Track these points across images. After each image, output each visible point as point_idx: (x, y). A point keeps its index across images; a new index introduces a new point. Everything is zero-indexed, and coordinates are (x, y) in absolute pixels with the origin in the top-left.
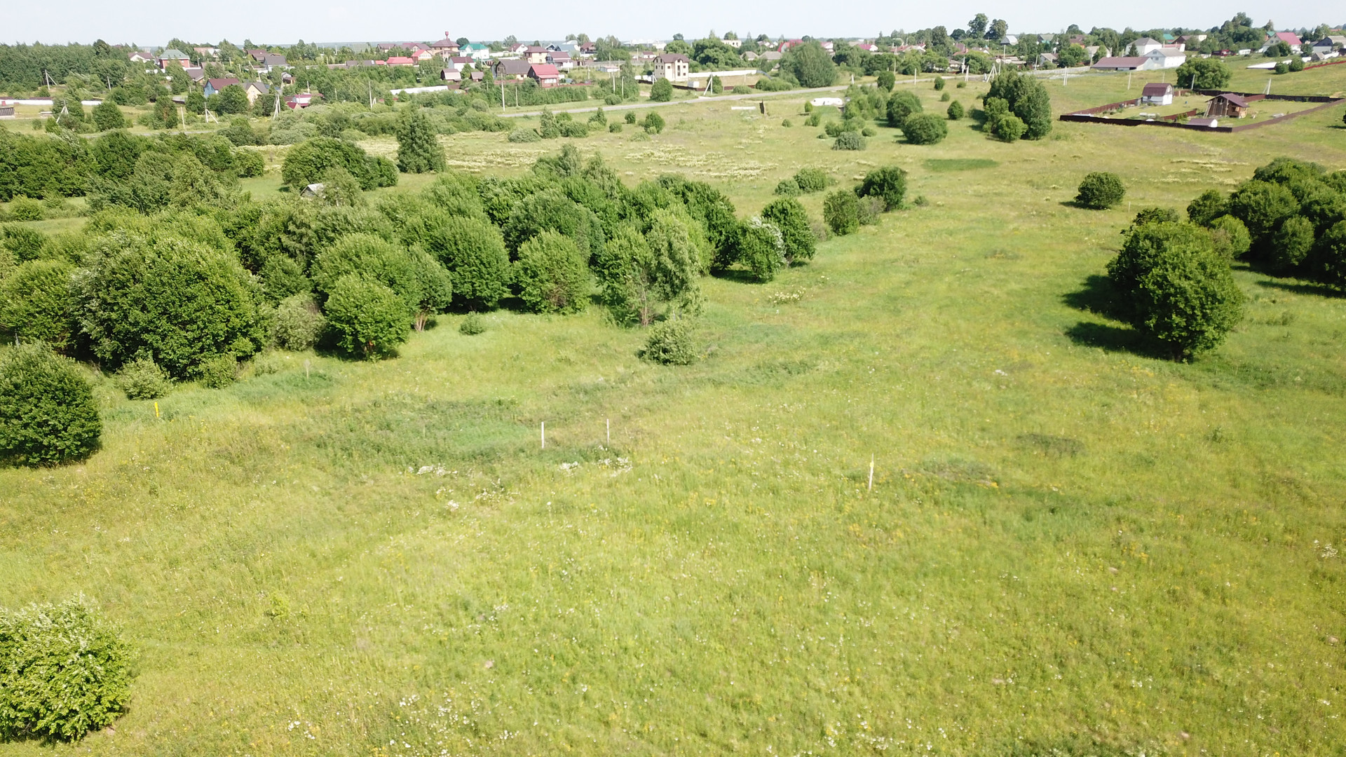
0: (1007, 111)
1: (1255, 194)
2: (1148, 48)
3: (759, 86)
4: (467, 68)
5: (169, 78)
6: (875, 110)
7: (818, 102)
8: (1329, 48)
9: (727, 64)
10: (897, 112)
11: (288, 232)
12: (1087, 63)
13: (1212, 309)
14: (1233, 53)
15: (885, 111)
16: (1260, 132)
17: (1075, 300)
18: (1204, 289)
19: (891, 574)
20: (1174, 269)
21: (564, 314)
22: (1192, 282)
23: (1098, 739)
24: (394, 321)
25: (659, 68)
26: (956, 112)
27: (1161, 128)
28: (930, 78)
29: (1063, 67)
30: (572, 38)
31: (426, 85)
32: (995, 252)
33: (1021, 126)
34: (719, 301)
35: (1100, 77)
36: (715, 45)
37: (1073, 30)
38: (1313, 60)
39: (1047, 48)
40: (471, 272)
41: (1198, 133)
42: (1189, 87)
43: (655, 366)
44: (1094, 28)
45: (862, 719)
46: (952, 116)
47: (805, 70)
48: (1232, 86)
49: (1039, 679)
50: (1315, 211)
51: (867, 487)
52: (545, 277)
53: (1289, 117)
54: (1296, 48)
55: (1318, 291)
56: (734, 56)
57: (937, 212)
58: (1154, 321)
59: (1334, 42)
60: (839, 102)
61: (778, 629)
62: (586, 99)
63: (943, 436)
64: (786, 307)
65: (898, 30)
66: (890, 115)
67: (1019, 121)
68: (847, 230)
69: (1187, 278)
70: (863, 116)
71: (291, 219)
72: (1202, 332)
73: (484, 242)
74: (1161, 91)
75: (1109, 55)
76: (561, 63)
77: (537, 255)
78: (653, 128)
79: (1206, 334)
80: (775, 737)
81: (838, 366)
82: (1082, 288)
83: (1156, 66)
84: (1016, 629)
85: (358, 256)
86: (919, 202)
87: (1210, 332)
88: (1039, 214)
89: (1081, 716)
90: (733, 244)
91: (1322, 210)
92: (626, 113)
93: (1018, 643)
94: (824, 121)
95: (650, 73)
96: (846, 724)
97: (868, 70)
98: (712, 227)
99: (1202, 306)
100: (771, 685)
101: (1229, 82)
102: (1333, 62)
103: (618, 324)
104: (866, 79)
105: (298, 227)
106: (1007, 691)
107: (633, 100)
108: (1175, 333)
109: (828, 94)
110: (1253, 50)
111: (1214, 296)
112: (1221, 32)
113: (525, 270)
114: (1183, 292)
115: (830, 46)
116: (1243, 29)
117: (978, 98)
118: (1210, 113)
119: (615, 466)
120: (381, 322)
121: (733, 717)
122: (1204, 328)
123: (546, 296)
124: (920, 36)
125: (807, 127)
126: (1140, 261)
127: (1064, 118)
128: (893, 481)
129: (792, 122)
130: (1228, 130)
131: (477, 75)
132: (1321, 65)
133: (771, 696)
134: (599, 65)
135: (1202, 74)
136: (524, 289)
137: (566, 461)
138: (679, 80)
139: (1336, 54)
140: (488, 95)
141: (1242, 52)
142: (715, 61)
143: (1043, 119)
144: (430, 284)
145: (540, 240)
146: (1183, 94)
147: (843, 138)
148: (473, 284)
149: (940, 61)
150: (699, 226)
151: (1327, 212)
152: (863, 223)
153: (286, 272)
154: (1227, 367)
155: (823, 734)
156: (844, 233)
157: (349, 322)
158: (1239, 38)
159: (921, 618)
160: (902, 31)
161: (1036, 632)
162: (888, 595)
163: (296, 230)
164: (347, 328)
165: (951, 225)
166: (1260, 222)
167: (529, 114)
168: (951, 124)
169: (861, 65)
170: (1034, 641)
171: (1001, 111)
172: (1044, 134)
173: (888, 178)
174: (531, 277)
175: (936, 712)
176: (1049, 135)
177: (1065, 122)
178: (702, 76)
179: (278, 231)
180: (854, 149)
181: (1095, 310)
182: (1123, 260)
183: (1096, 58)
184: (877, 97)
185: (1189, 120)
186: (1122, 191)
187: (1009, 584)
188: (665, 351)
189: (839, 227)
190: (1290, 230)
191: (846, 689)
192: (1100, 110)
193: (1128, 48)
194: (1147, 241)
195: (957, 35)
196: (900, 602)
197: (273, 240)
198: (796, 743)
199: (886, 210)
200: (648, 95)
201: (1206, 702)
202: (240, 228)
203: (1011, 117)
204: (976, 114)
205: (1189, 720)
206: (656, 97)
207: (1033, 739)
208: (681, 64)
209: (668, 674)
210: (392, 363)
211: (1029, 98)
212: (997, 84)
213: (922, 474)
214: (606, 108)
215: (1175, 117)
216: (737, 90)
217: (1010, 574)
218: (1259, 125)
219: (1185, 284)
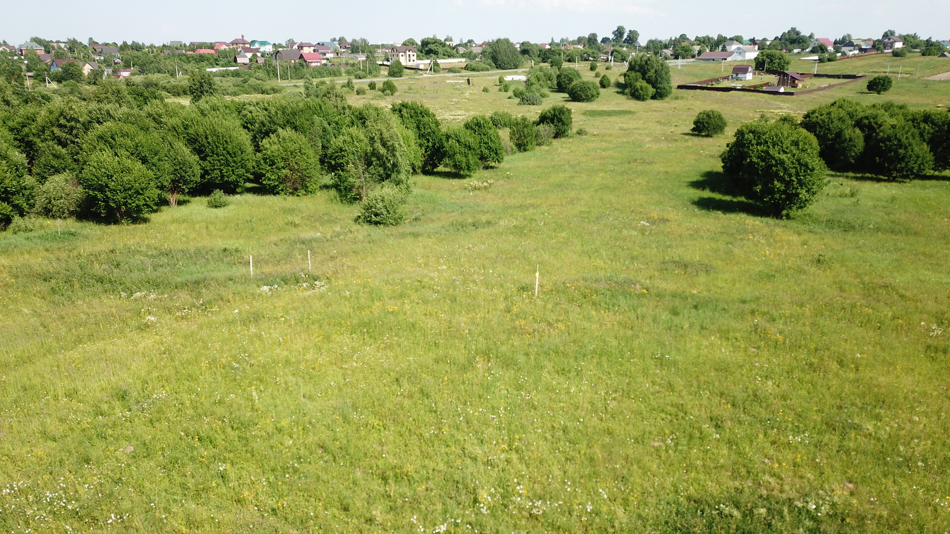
0: (641, 80)
1: (821, 115)
2: (734, 47)
3: (466, 68)
4: (255, 56)
5: (26, 62)
6: (549, 82)
7: (508, 78)
8: (852, 48)
9: (444, 55)
10: (564, 82)
11: (60, 126)
12: (693, 57)
13: (804, 176)
14: (790, 51)
15: (555, 82)
16: (813, 95)
17: (696, 185)
18: (798, 160)
19: (553, 355)
20: (774, 146)
21: (298, 196)
22: (789, 155)
23: (764, 492)
24: (142, 189)
25: (395, 56)
26: (605, 82)
27: (746, 93)
28: (587, 65)
29: (678, 59)
30: (334, 40)
31: (223, 66)
32: (636, 160)
33: (651, 90)
34: (426, 189)
35: (703, 64)
36: (435, 41)
37: (683, 37)
38: (842, 55)
39: (666, 47)
40: (219, 160)
41: (772, 96)
42: (763, 70)
43: (366, 227)
44: (697, 37)
45: (519, 484)
46: (603, 86)
47: (500, 57)
48: (791, 70)
49: (697, 441)
50: (865, 124)
51: (533, 294)
52: (282, 164)
53: (830, 87)
54: (831, 48)
55: (871, 179)
56: (449, 50)
57: (593, 139)
58: (760, 187)
59: (855, 44)
60: (524, 78)
61: (440, 405)
62: (340, 75)
63: (599, 263)
64: (477, 192)
65: (565, 38)
66: (559, 84)
67: (650, 87)
68: (527, 148)
69: (785, 152)
70: (540, 85)
71: (61, 114)
72: (797, 195)
73: (230, 137)
74: (744, 70)
75: (708, 51)
76: (325, 54)
77: (275, 147)
78: (388, 91)
79: (800, 196)
80: (423, 507)
81: (515, 223)
82: (702, 179)
83: (739, 58)
84: (673, 398)
85: (114, 139)
86: (580, 133)
87: (803, 194)
88: (666, 139)
89: (743, 471)
90: (439, 148)
91: (870, 123)
92: (368, 84)
93: (673, 410)
94: (512, 88)
95: (388, 61)
96: (501, 490)
97: (543, 59)
98: (421, 136)
99: (797, 174)
100: (426, 456)
101: (789, 66)
102: (855, 56)
103: (342, 201)
104: (542, 64)
105: (68, 121)
106: (667, 451)
107: (375, 76)
108: (777, 196)
109: (516, 73)
110: (803, 50)
111: (806, 165)
112: (780, 39)
113: (265, 159)
114: (782, 163)
115: (518, 46)
116: (795, 37)
117: (620, 75)
118: (778, 84)
119: (313, 287)
120: (130, 189)
121: (382, 489)
122: (798, 191)
123: (283, 180)
124: (580, 40)
125: (500, 92)
126: (746, 150)
127: (680, 87)
128: (558, 290)
129: (490, 89)
130: (792, 94)
131: (261, 61)
132: (848, 57)
133: (424, 467)
134: (352, 55)
135: (772, 61)
136: (264, 175)
137: (267, 285)
138: (409, 64)
139: (857, 52)
140: (268, 71)
141: (796, 51)
142: (436, 53)
143: (665, 85)
144: (181, 165)
145: (278, 136)
146: (759, 74)
147: (524, 97)
148: (221, 171)
149: (593, 53)
150: (411, 134)
151: (873, 124)
152: (539, 145)
153: (54, 155)
154: (816, 221)
155: (476, 501)
156: (525, 150)
157: (101, 189)
158: (793, 42)
159: (580, 391)
160: (567, 38)
161: (689, 401)
162: (549, 372)
163: (67, 123)
164: (100, 196)
165: (604, 145)
166: (825, 135)
167: (298, 84)
168: (602, 90)
169: (539, 56)
170: (689, 407)
171: (637, 80)
172: (666, 96)
173: (557, 113)
174: (269, 166)
175: (596, 474)
176: (670, 96)
177: (681, 90)
178: (424, 63)
179: (53, 125)
180: (533, 104)
181: (713, 190)
182: (733, 150)
183: (700, 53)
184: (550, 72)
185: (764, 88)
186: (725, 124)
187: (661, 362)
188: (376, 215)
189: (521, 146)
190: (847, 137)
191: (503, 456)
192: (704, 82)
193: (720, 47)
194: (751, 134)
195: (605, 40)
196: (562, 379)
197: (47, 133)
198: (445, 512)
199: (555, 137)
200: (386, 73)
201: (865, 453)
202: (23, 127)
203: (644, 84)
204: (618, 85)
205: (851, 472)
206: (392, 74)
207: (696, 495)
208: (411, 53)
209: (320, 451)
210: (142, 226)
211: (656, 71)
212: (633, 63)
213: (581, 283)
214: (355, 81)
215: (755, 87)
216: (451, 70)
217: (663, 355)
218: (811, 91)
219: (783, 156)
